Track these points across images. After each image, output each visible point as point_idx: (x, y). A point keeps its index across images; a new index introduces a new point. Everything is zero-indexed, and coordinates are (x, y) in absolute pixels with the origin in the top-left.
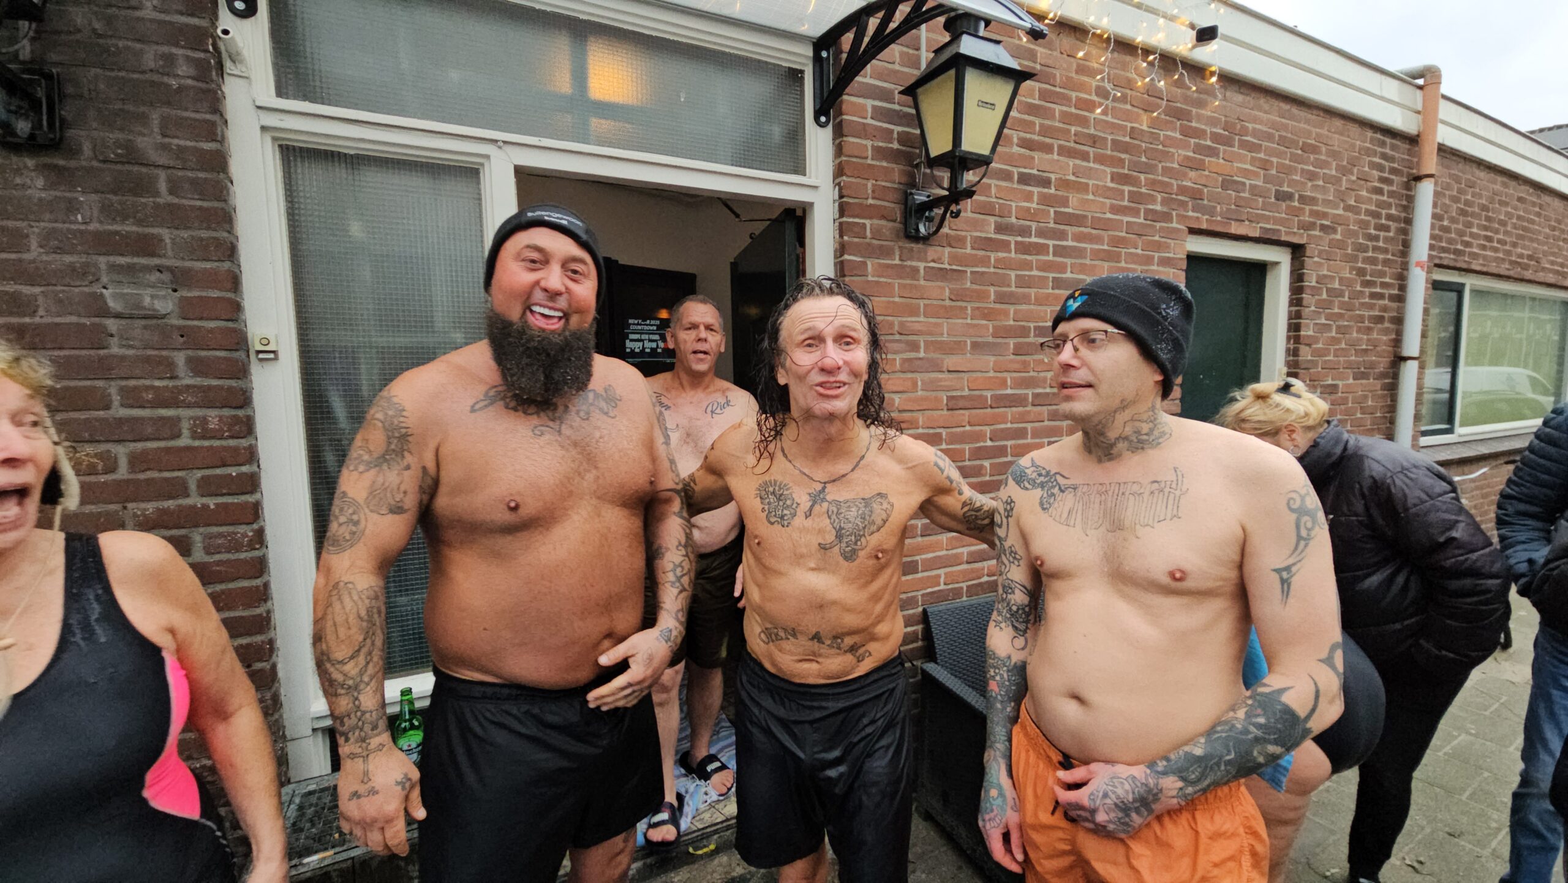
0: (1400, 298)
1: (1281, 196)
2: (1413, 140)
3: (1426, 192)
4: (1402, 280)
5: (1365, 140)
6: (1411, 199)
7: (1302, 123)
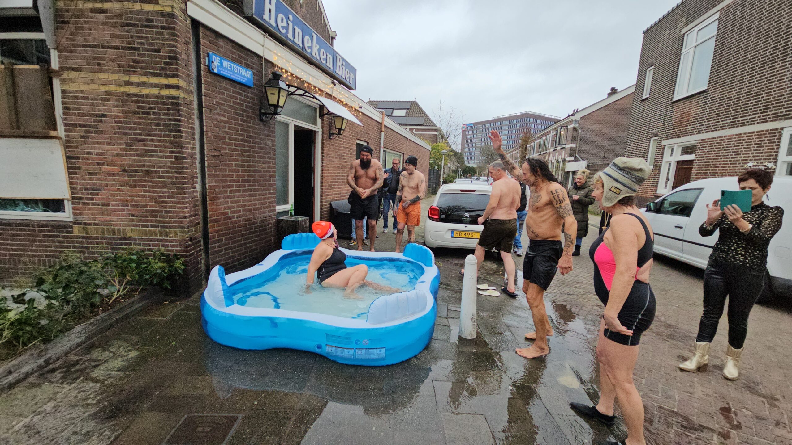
0: (379, 153)
1: (367, 133)
2: (381, 124)
3: (383, 133)
4: (380, 149)
5: (375, 123)
6: (381, 134)
7: (369, 120)
